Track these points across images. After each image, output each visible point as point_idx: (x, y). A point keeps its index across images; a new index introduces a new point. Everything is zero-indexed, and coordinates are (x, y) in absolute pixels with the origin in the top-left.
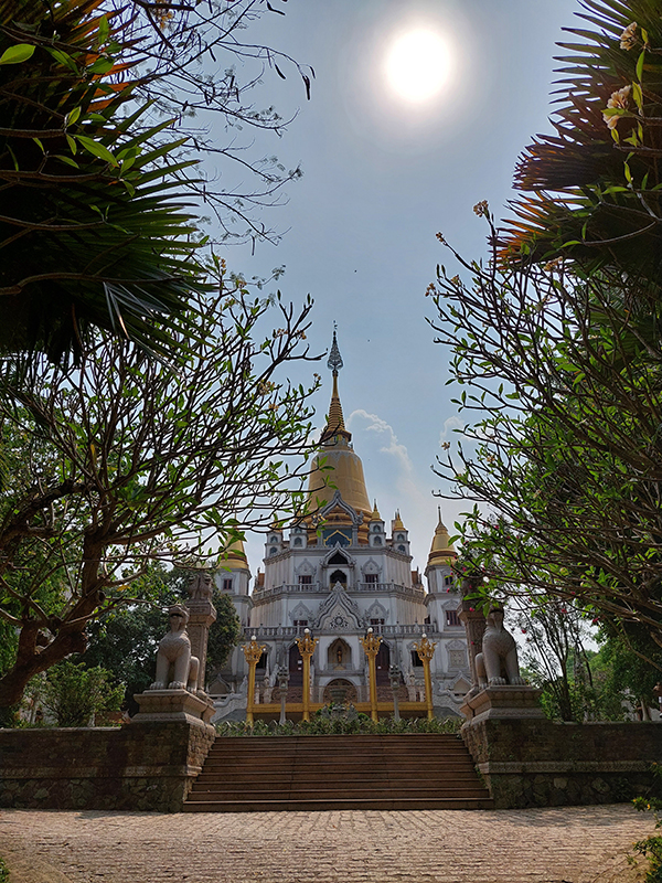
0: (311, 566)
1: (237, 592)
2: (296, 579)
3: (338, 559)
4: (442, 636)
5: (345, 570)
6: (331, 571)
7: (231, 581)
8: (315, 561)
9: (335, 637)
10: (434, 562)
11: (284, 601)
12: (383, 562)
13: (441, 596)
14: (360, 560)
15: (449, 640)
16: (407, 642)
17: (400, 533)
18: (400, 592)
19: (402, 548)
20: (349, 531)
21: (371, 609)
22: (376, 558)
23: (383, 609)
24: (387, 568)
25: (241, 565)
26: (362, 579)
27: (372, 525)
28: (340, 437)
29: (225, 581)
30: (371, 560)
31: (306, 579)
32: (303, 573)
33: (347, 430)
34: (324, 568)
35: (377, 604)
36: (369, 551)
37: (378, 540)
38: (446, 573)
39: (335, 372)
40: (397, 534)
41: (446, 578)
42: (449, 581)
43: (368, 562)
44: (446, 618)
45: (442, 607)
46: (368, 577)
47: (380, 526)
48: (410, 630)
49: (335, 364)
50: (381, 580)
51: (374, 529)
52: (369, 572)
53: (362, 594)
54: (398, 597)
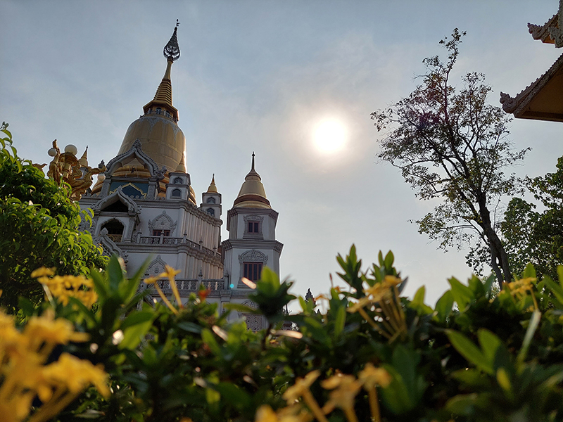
3: (118, 206)
4: (232, 295)
5: (125, 221)
6: (104, 219)
10: (240, 205)
12: (179, 217)
13: (240, 243)
14: (149, 214)
17: (212, 197)
18: (195, 250)
19: (211, 210)
20: (144, 185)
22: (171, 213)
24: (185, 225)
26: (147, 233)
28: (164, 110)
30: (164, 215)
33: (174, 106)
34: (97, 214)
35: (158, 260)
36: (162, 203)
37: (177, 193)
38: (251, 218)
39: (170, 60)
40: (206, 197)
41: (250, 224)
42: (253, 227)
43: (160, 217)
44: (243, 270)
45: (240, 257)
46: (157, 232)
47: (182, 179)
48: (190, 286)
49: (171, 53)
50: (173, 235)
51: (175, 180)
52: (158, 227)
53: (141, 248)
54: (189, 254)
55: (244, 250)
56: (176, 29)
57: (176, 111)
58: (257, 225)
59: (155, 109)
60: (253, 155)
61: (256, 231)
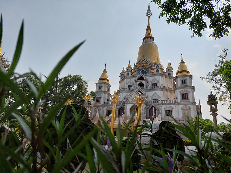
0: (132, 82)
1: (103, 90)
2: (127, 86)
3: (141, 78)
4: (179, 104)
5: (144, 82)
6: (138, 82)
7: (101, 87)
8: (133, 80)
9: (133, 104)
10: (178, 75)
11: (121, 93)
12: (159, 78)
13: (179, 88)
14: (150, 79)
15: (182, 106)
16: (164, 106)
17: (170, 69)
18: (166, 89)
19: (169, 74)
20: (147, 69)
21: (153, 95)
22: (157, 77)
23: (157, 95)
24: (162, 81)
25: (106, 81)
26: (151, 85)
27: (156, 66)
28: (149, 39)
29: (100, 87)
30: (155, 78)
31: (129, 86)
32: (129, 84)
33: (152, 36)
34: (136, 81)
35: (155, 93)
36: (153, 74)
37: (157, 71)
38: (183, 79)
39: (149, 17)
40: (167, 69)
41: (182, 81)
42: (184, 82)
43: (153, 79)
44: (181, 97)
45: (180, 92)
46: (153, 85)
47: (159, 66)
48: (165, 102)
49: (149, 14)
50: (158, 85)
51: (156, 67)
52: (154, 83)
53: (149, 90)
54: (164, 91)
55: (181, 90)
56: (149, 4)
57: (153, 37)
58: (185, 81)
59: (146, 39)
60: (182, 54)
61: (185, 83)
